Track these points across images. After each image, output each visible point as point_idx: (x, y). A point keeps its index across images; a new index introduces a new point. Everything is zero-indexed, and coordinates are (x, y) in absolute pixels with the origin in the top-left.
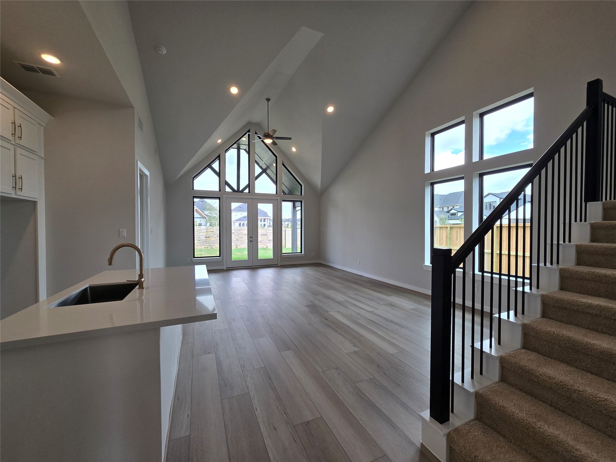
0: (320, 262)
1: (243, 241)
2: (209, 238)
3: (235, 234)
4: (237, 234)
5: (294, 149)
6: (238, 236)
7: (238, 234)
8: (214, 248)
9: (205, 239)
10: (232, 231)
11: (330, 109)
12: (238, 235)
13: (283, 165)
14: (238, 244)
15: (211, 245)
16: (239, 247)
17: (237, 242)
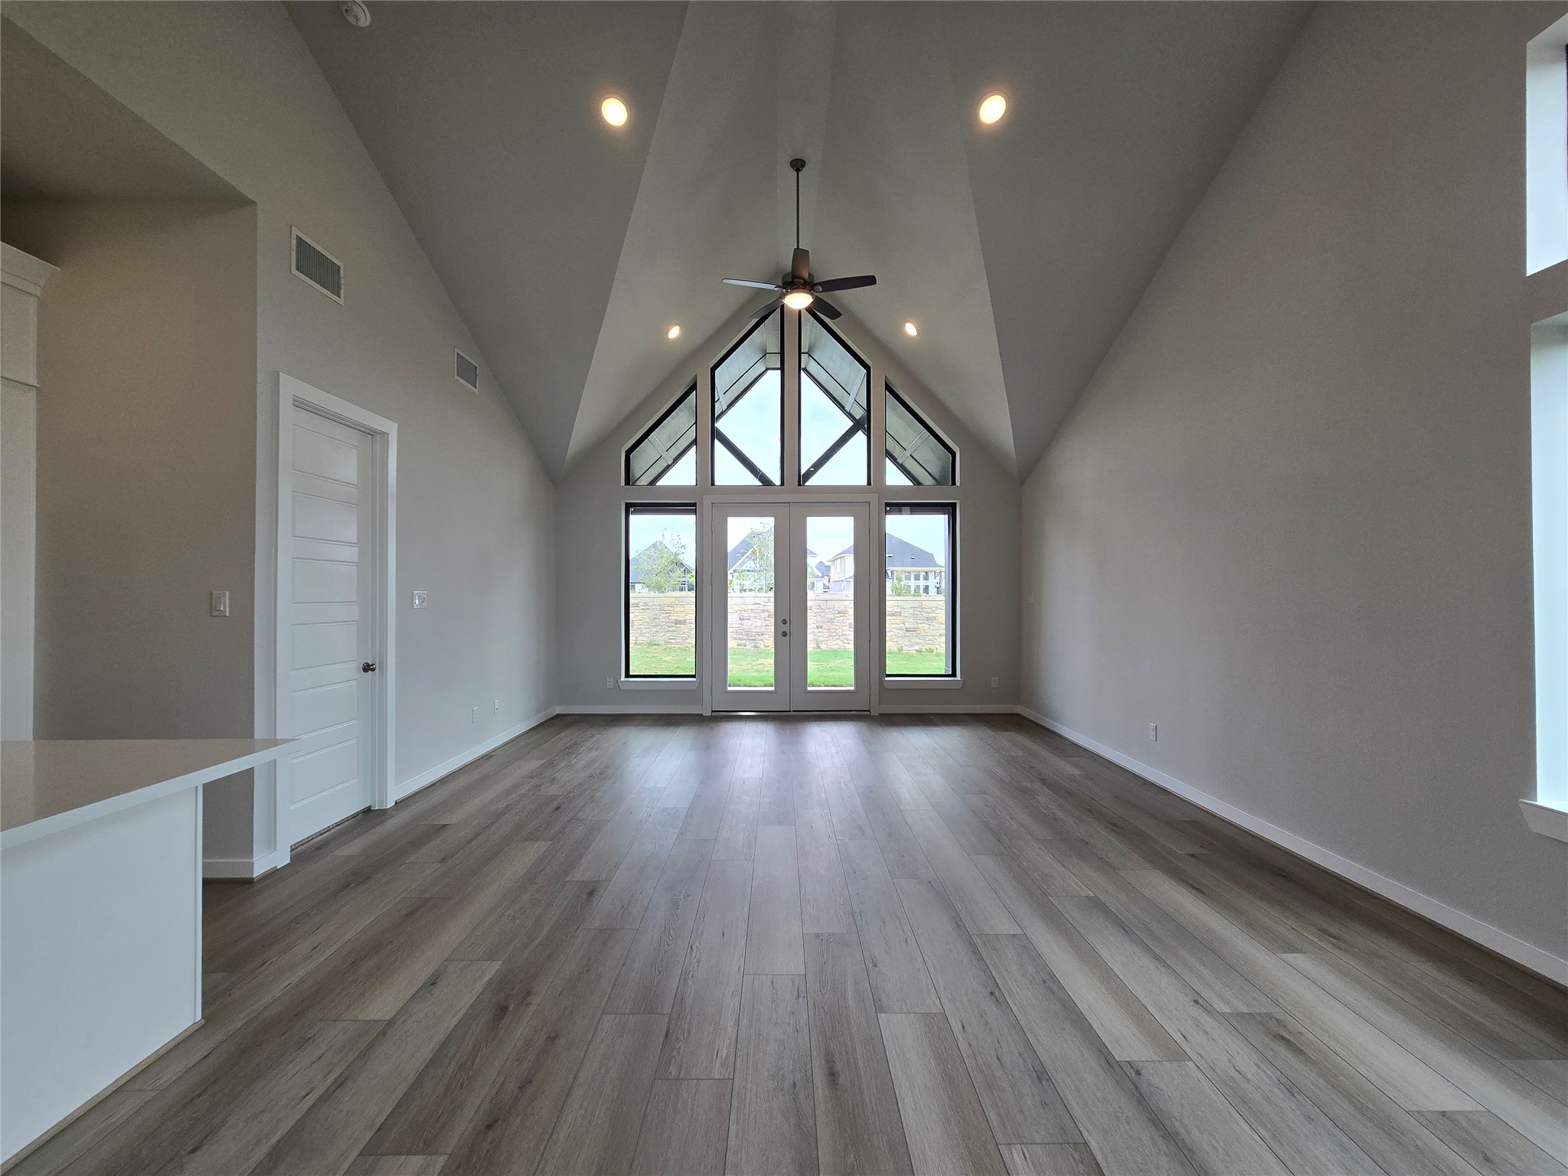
0: (1019, 709)
1: (833, 631)
2: (749, 619)
3: (815, 611)
4: (818, 611)
5: (911, 329)
6: (822, 617)
7: (822, 612)
8: (762, 646)
9: (739, 622)
10: (809, 604)
11: (993, 109)
12: (823, 615)
13: (888, 388)
14: (821, 639)
15: (753, 638)
16: (823, 646)
17: (820, 632)
